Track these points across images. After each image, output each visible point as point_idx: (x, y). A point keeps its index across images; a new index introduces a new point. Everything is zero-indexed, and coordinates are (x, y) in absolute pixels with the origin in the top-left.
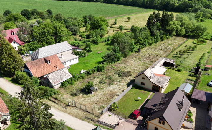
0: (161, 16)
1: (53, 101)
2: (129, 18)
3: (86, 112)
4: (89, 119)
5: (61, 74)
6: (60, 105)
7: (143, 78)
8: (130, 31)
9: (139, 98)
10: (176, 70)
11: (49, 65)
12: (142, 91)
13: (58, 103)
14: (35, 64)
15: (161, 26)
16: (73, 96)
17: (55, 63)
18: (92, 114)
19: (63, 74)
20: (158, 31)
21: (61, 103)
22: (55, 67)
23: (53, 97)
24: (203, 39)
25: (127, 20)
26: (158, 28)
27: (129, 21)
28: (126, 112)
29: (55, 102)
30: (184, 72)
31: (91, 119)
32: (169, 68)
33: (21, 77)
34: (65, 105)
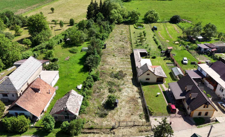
0: (99, 6)
1: (90, 133)
2: (52, 9)
3: (135, 127)
4: (143, 131)
5: (74, 100)
6: (102, 133)
7: (148, 74)
8: (69, 24)
9: (158, 93)
10: (151, 58)
11: (40, 93)
12: (151, 86)
13: (98, 132)
14: (26, 100)
15: (104, 16)
16: (103, 117)
17: (44, 89)
18: (141, 126)
19: (75, 99)
20: (104, 22)
21: (102, 130)
22: (47, 93)
23: (86, 129)
24: (139, 23)
25: (51, 11)
26: (102, 18)
27: (53, 13)
28: (162, 110)
29: (94, 133)
30: (158, 57)
31: (144, 131)
32: (145, 57)
33: (22, 124)
34: (108, 130)
